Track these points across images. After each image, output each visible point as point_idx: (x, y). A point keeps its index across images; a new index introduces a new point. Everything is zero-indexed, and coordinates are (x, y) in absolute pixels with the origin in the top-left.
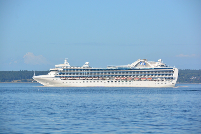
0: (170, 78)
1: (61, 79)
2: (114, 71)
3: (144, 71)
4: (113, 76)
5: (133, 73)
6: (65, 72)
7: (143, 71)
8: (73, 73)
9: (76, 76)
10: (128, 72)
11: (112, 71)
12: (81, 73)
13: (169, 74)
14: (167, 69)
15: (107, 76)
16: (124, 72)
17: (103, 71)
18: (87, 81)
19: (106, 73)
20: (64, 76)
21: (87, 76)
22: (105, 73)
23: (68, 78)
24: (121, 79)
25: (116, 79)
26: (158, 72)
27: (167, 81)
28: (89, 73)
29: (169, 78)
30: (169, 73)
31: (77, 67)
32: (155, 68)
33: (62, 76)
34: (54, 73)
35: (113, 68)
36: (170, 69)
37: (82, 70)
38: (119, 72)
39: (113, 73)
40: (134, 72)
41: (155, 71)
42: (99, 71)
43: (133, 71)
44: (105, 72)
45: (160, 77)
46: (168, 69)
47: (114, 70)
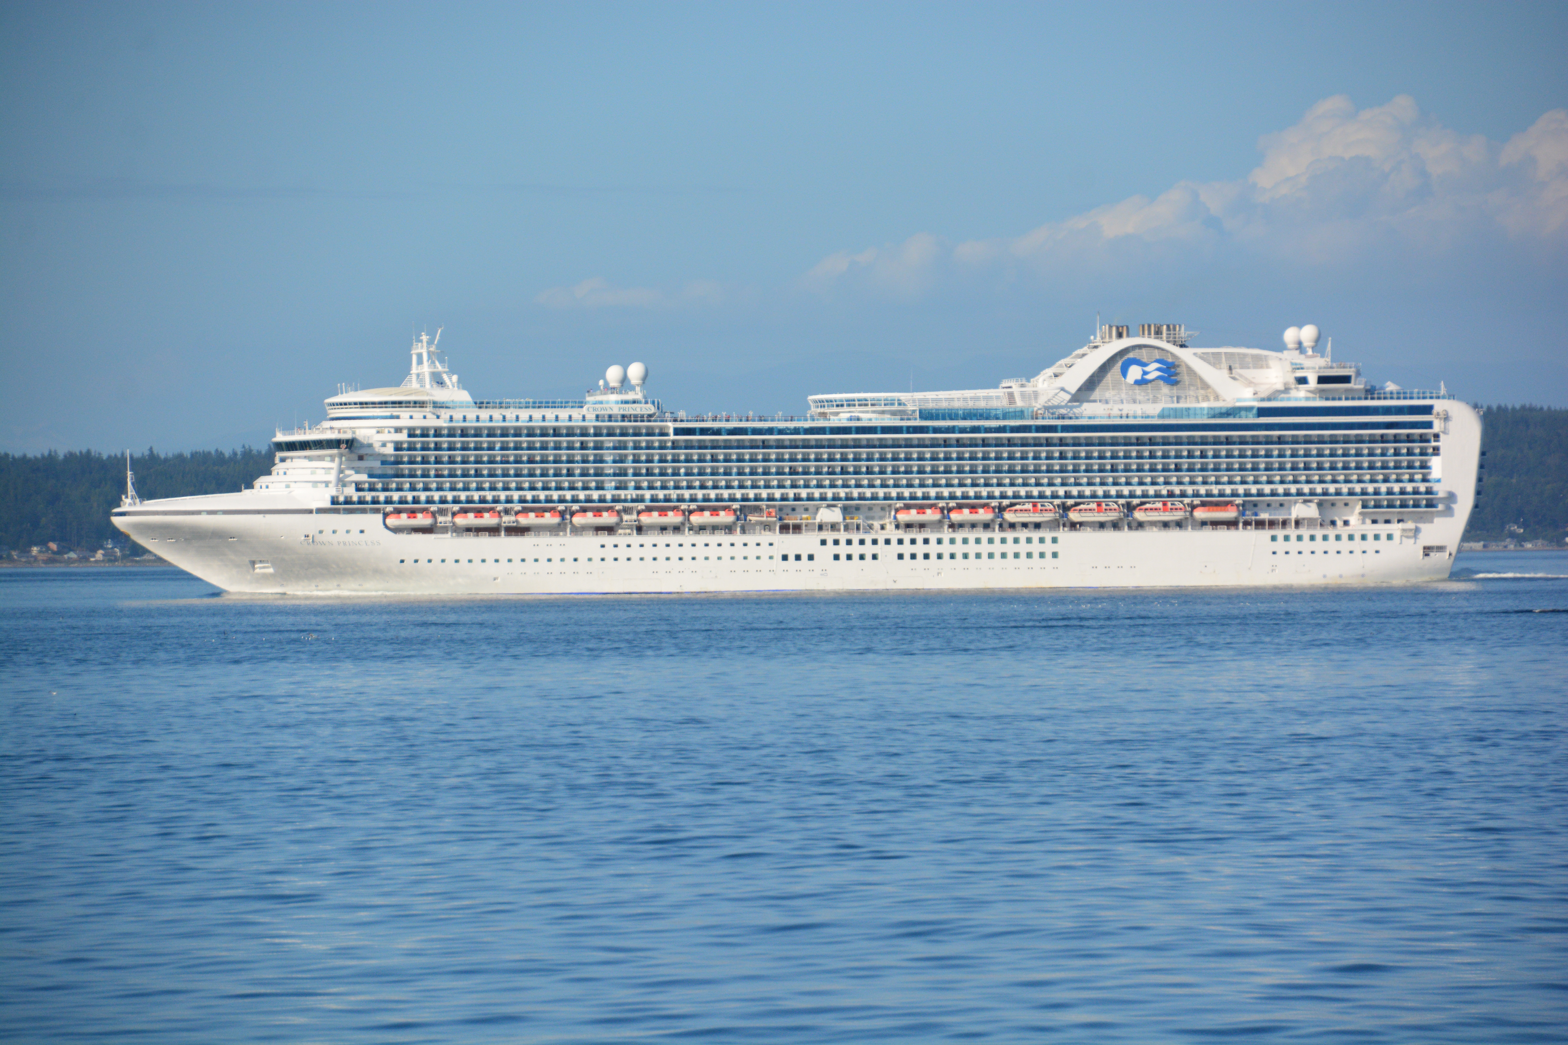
0: (1403, 506)
1: (396, 530)
2: (883, 444)
3: (1166, 442)
4: (881, 492)
5: (1056, 464)
6: (425, 461)
7: (1152, 442)
8: (499, 468)
9: (529, 495)
10: (1018, 451)
11: (870, 445)
12: (577, 468)
13: (1391, 460)
14: (1375, 411)
15: (817, 493)
16: (980, 451)
17: (780, 445)
18: (636, 539)
19: (812, 466)
20: (423, 496)
21: (631, 493)
22: (799, 466)
23: (460, 521)
24: (955, 517)
25: (903, 517)
26: (1288, 448)
27: (1382, 529)
28: (656, 466)
29: (1397, 499)
30: (1397, 453)
31: (537, 414)
32: (1263, 412)
33: (396, 496)
34: (321, 476)
35: (869, 418)
36: (1400, 410)
37: (591, 440)
38: (928, 452)
39: (876, 465)
40: (1069, 450)
41: (1268, 441)
42: (740, 445)
43: (1062, 442)
44: (799, 453)
45: (1313, 493)
46: (1388, 411)
47: (885, 430)
